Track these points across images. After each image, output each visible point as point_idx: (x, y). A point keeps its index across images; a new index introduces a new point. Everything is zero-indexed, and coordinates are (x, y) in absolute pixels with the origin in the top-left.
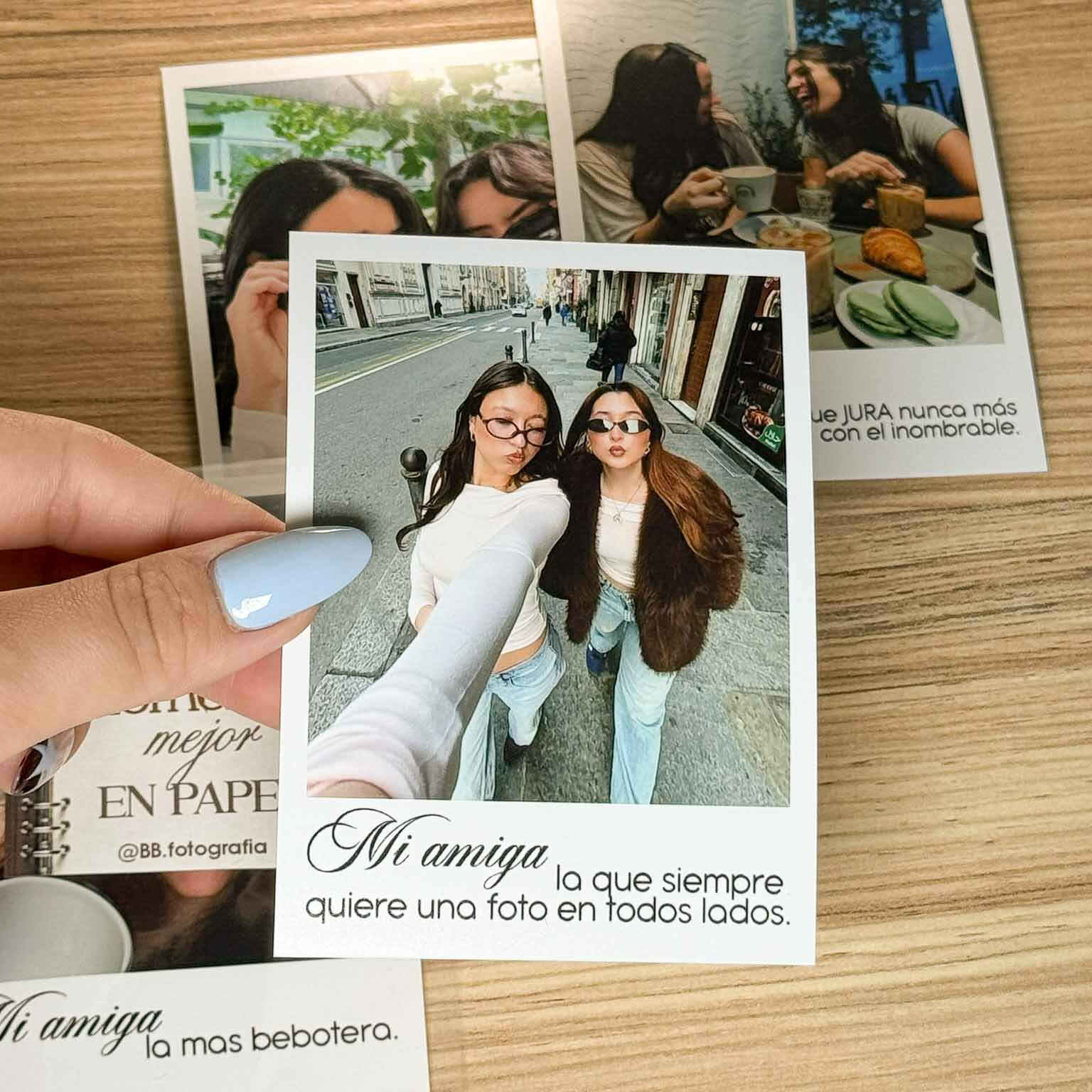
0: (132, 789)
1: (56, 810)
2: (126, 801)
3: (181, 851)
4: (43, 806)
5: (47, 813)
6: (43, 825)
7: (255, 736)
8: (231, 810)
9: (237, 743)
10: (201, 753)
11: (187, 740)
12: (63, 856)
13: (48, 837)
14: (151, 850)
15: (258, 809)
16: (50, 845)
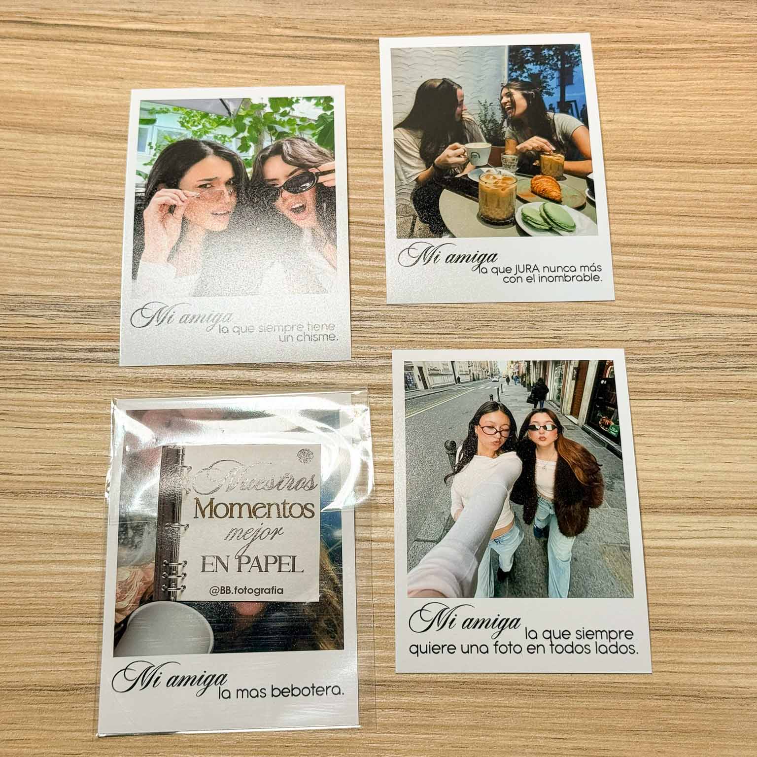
0: (218, 558)
1: (180, 567)
2: (215, 564)
3: (241, 591)
4: (174, 564)
5: (175, 568)
6: (173, 574)
7: (280, 532)
8: (267, 571)
9: (271, 536)
10: (253, 540)
11: (246, 533)
12: (182, 591)
13: (175, 581)
14: (225, 590)
15: (280, 571)
16: (176, 585)
